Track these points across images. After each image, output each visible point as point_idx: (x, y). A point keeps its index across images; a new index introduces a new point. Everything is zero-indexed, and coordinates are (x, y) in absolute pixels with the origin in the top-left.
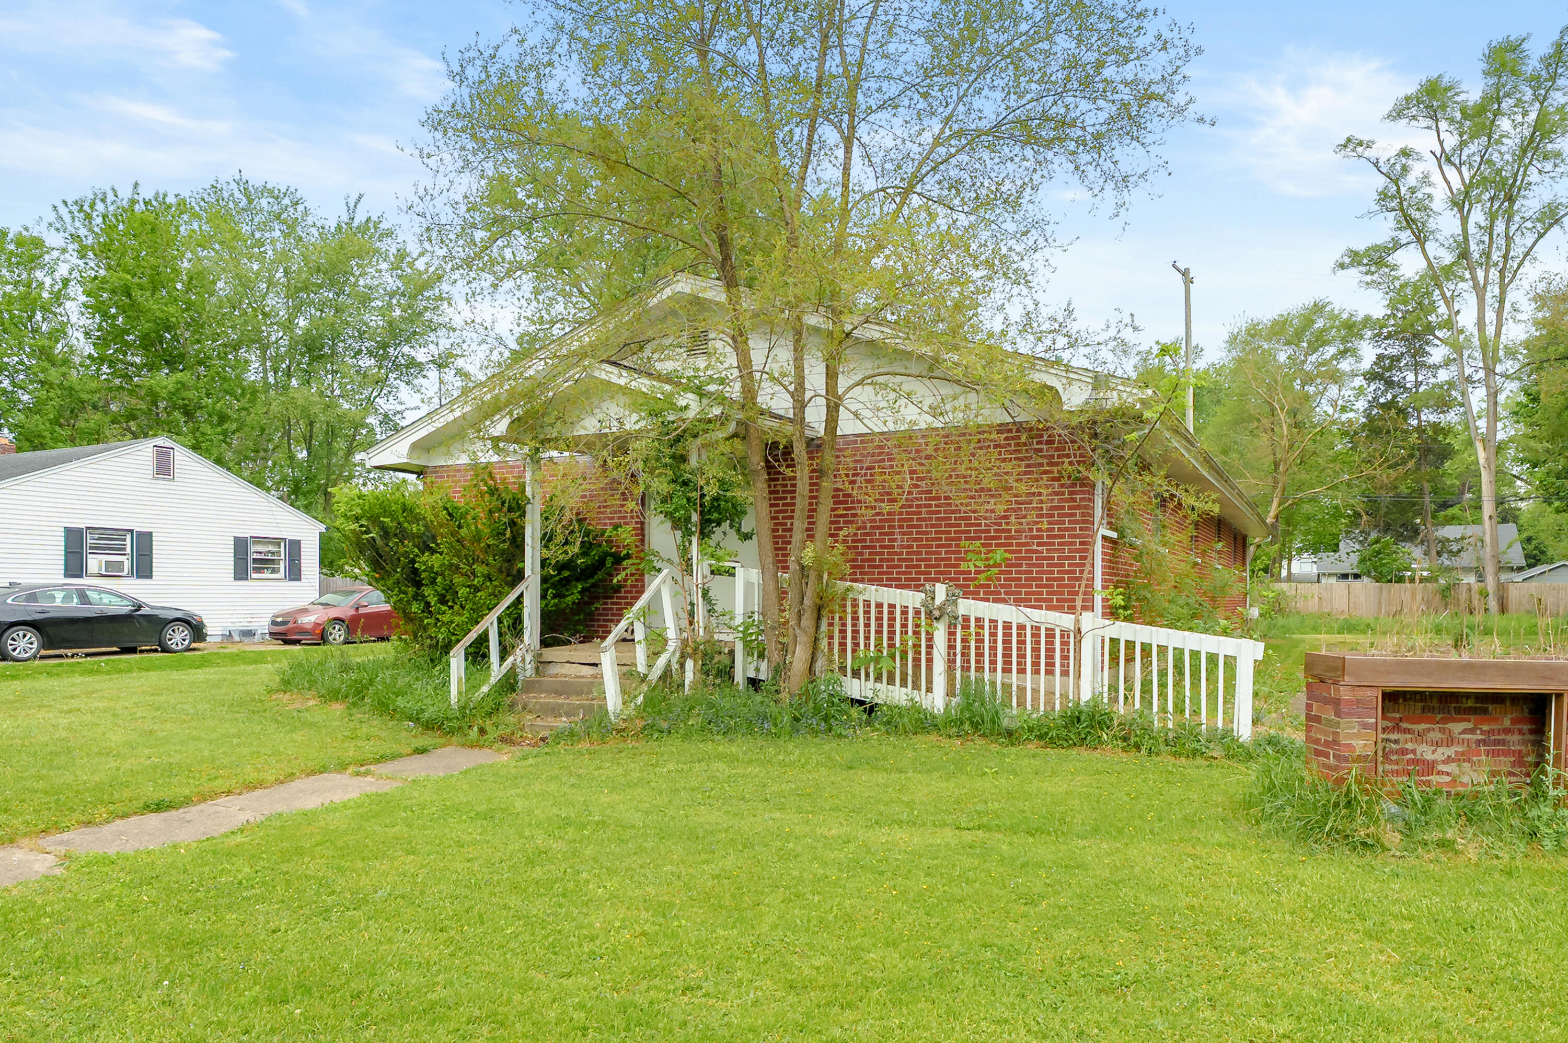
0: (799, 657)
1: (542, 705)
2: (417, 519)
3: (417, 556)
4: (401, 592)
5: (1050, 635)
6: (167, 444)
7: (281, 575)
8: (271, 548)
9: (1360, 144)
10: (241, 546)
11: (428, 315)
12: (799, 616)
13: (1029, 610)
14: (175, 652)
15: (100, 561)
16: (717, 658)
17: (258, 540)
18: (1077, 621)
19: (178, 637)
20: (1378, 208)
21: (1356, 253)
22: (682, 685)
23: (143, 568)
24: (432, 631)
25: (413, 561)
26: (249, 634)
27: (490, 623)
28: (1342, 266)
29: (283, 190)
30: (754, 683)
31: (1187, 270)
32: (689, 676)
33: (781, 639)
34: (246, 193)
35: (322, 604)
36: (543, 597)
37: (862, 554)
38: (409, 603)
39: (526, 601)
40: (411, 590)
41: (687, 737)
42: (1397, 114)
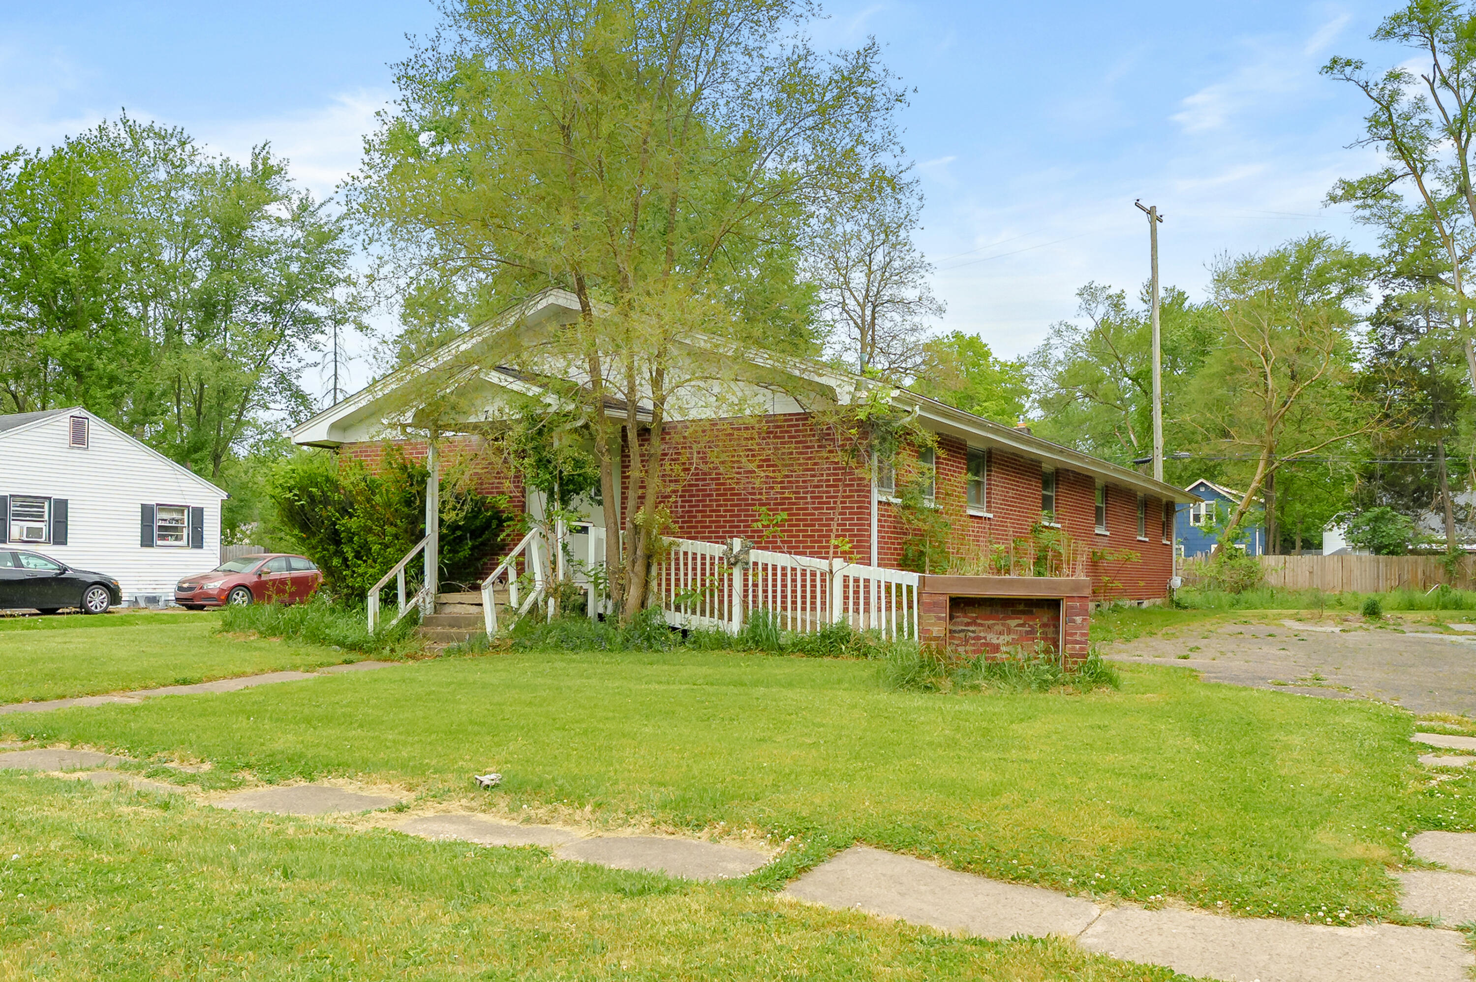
0: (633, 595)
1: (438, 634)
2: (336, 487)
3: (338, 519)
4: (324, 549)
5: (813, 574)
6: (83, 415)
7: (184, 542)
8: (175, 516)
9: (1348, 63)
10: (147, 513)
11: (329, 269)
12: (634, 562)
13: (798, 557)
14: (96, 613)
15: (22, 528)
16: (573, 597)
17: (163, 507)
18: (831, 565)
19: (97, 600)
20: (1368, 135)
21: (1350, 185)
22: (545, 617)
23: (60, 536)
24: (350, 581)
25: (335, 524)
26: (153, 600)
27: (398, 571)
28: (1334, 199)
29: (170, 131)
30: (601, 617)
31: (1153, 208)
32: (551, 610)
33: (620, 581)
34: (132, 132)
35: (224, 571)
36: (441, 552)
37: (695, 517)
38: (331, 558)
39: (427, 554)
40: (332, 548)
41: (543, 651)
42: (1387, 33)
